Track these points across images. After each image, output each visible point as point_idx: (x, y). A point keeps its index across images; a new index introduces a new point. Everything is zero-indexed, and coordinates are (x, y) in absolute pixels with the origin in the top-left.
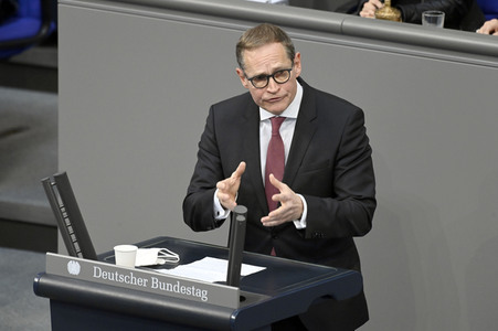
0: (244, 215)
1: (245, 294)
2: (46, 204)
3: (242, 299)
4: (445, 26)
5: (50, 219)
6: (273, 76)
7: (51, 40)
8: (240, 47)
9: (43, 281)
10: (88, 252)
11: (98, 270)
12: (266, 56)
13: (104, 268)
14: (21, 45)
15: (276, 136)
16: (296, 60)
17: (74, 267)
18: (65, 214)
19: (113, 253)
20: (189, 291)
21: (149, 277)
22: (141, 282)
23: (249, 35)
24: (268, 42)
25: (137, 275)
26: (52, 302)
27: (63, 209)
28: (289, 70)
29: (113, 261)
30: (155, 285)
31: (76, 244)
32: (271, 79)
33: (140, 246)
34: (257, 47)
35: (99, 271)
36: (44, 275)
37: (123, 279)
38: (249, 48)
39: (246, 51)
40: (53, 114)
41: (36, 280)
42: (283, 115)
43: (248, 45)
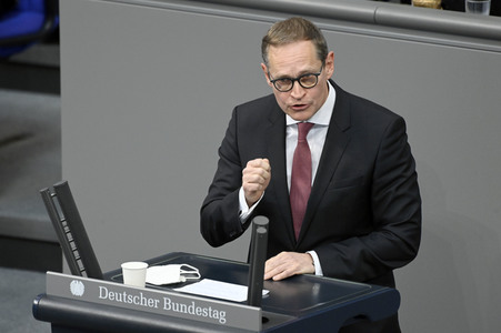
0: (265, 226)
1: (269, 314)
2: (46, 218)
3: (265, 320)
4: (492, 13)
5: (51, 236)
6: (298, 80)
7: (53, 37)
8: (266, 42)
9: (43, 303)
10: (93, 271)
11: (103, 290)
12: (293, 56)
13: (111, 289)
14: (22, 43)
15: (303, 144)
16: (328, 60)
17: (77, 287)
18: (67, 229)
19: (121, 271)
20: (205, 313)
21: (160, 297)
22: (152, 303)
23: (277, 29)
24: (296, 39)
25: (147, 295)
26: (54, 327)
27: (65, 223)
28: (317, 75)
29: (120, 280)
30: (168, 305)
31: (80, 262)
32: (296, 84)
33: (151, 263)
34: (284, 44)
35: (105, 291)
36: (44, 296)
37: (132, 300)
38: (275, 44)
39: (272, 48)
40: (56, 119)
41: (36, 302)
42: (311, 121)
43: (274, 40)
